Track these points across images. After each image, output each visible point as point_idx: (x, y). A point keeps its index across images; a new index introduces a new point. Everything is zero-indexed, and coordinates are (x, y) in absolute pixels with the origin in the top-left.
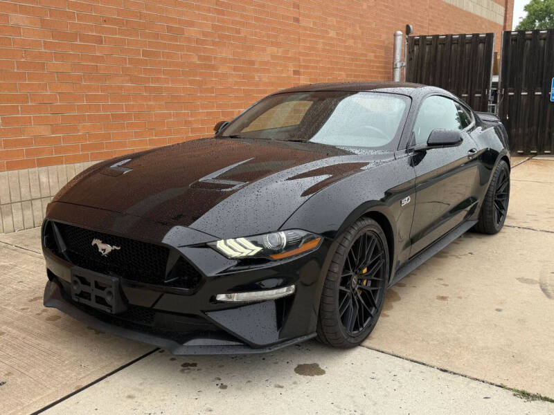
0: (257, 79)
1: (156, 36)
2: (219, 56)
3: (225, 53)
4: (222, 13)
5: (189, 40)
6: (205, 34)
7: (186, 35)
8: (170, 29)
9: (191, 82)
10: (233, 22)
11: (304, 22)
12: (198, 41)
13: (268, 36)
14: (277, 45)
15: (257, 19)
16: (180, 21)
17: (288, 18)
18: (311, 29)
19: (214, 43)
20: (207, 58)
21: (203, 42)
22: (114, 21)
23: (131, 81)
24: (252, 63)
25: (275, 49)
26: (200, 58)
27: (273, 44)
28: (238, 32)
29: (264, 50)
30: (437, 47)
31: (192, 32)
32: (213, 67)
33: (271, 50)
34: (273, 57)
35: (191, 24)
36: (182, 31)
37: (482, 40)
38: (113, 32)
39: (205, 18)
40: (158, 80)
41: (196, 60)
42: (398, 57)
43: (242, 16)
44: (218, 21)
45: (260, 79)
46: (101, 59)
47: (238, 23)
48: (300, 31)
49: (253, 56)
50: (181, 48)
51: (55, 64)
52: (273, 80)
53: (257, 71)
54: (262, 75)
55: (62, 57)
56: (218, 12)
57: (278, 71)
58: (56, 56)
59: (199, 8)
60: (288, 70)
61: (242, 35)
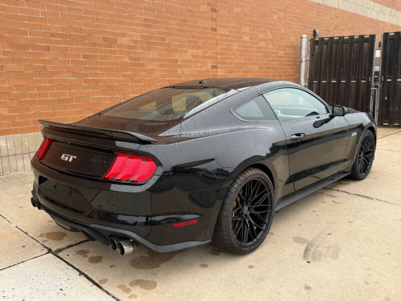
0: (180, 72)
1: (94, 44)
2: (147, 57)
3: (152, 55)
4: (150, 27)
5: (121, 46)
6: (134, 42)
7: (119, 43)
8: (105, 39)
9: (124, 76)
10: (159, 33)
11: (221, 31)
12: (129, 47)
13: (189, 42)
14: (198, 48)
15: (179, 30)
16: (114, 34)
17: (206, 28)
18: (227, 35)
19: (142, 48)
20: (138, 59)
21: (132, 48)
22: (59, 36)
23: (73, 75)
24: (176, 61)
25: (195, 51)
26: (130, 58)
27: (193, 47)
28: (163, 39)
29: (186, 52)
30: (332, 46)
31: (124, 41)
32: (142, 65)
33: (191, 51)
34: (194, 56)
35: (124, 35)
36: (116, 41)
37: (366, 40)
38: (59, 43)
39: (136, 31)
40: (95, 75)
41: (127, 60)
42: (304, 53)
43: (167, 29)
44: (146, 33)
45: (183, 72)
46: (49, 62)
47: (162, 33)
48: (218, 37)
49: (177, 56)
50: (115, 52)
51: (12, 66)
52: (194, 73)
53: (180, 67)
54: (184, 69)
55: (18, 61)
56: (146, 26)
57: (198, 67)
58: (13, 61)
59: (129, 24)
60: (207, 66)
61: (167, 41)
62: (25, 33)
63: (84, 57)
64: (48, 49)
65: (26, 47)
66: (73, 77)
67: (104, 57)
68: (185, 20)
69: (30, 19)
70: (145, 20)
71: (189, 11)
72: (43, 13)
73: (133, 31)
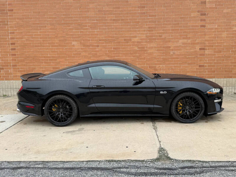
0: (171, 53)
1: (120, 43)
2: (149, 46)
3: (152, 45)
4: (152, 31)
5: (133, 42)
6: (141, 39)
7: (132, 41)
8: (125, 40)
9: (134, 56)
10: (158, 33)
12: (138, 42)
13: (181, 35)
14: (187, 38)
16: (130, 37)
17: (197, 26)
19: (146, 42)
20: (143, 48)
22: (103, 40)
24: (169, 47)
25: (185, 41)
27: (183, 38)
28: (161, 36)
29: (177, 41)
31: (136, 39)
32: (146, 51)
33: (181, 41)
34: (183, 44)
35: (136, 37)
36: (130, 40)
38: (103, 43)
39: (143, 34)
40: (119, 56)
41: (136, 48)
43: (163, 30)
44: (149, 34)
45: (174, 53)
46: (98, 51)
47: (161, 33)
48: (206, 31)
49: (170, 44)
50: (130, 45)
51: (83, 54)
52: (183, 53)
53: (172, 50)
54: (175, 52)
55: (85, 51)
56: (149, 31)
57: (187, 49)
59: (139, 31)
60: (195, 49)
61: (163, 37)
62: (89, 40)
63: (114, 48)
64: (98, 46)
65: (90, 46)
66: (108, 57)
67: (124, 48)
68: (178, 24)
69: (92, 35)
70: (149, 28)
71: (181, 18)
72: (97, 32)
73: (141, 34)
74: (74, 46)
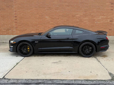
0: (96, 23)
1: (69, 17)
2: (84, 19)
4: (86, 11)
6: (81, 16)
7: (76, 16)
8: (72, 16)
10: (89, 13)
12: (79, 17)
13: (101, 14)
15: (96, 11)
16: (75, 14)
19: (83, 17)
20: (81, 20)
25: (103, 17)
27: (102, 16)
29: (99, 17)
32: (83, 21)
33: (101, 17)
35: (78, 14)
36: (75, 16)
39: (82, 13)
40: (69, 24)
41: (78, 20)
43: (92, 11)
44: (85, 13)
45: (97, 23)
46: (58, 21)
49: (95, 18)
50: (75, 19)
52: (102, 23)
53: (96, 21)
54: (98, 22)
57: (103, 21)
58: (52, 21)
59: (80, 11)
60: (108, 21)
61: (92, 15)
62: (54, 16)
63: (67, 20)
64: (58, 19)
65: (54, 18)
67: (72, 20)
68: (100, 8)
69: (56, 13)
70: (85, 10)
71: (101, 5)
72: (59, 11)
74: (46, 18)
